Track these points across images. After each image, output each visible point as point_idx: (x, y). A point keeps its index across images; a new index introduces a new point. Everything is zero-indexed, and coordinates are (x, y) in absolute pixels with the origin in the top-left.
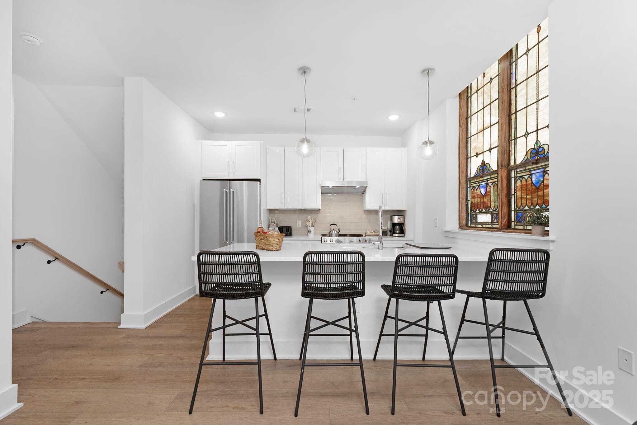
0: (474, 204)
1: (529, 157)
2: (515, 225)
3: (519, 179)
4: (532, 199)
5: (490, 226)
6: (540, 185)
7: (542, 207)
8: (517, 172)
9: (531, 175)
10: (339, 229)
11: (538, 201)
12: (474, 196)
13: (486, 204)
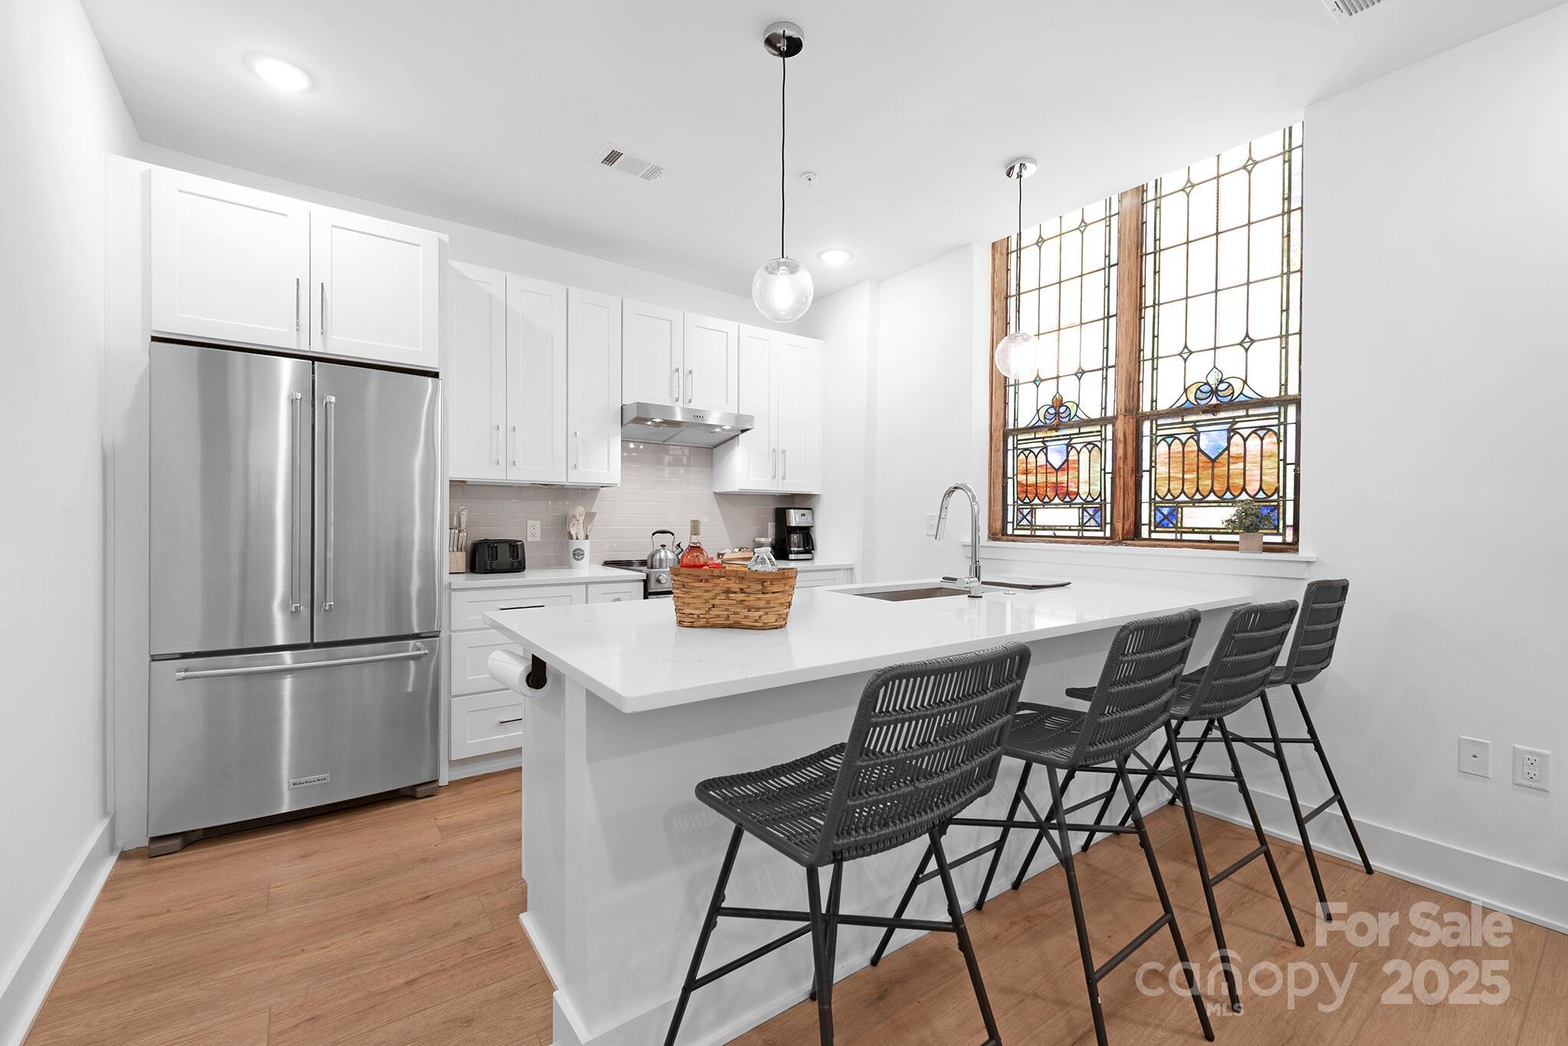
0: (1027, 486)
1: (1192, 399)
2: (1150, 532)
3: (1164, 439)
4: (1198, 482)
5: (1075, 534)
6: (1221, 454)
7: (1224, 497)
8: (1157, 426)
9: (1198, 434)
10: (679, 545)
11: (1213, 485)
12: (1027, 470)
13: (1064, 487)
